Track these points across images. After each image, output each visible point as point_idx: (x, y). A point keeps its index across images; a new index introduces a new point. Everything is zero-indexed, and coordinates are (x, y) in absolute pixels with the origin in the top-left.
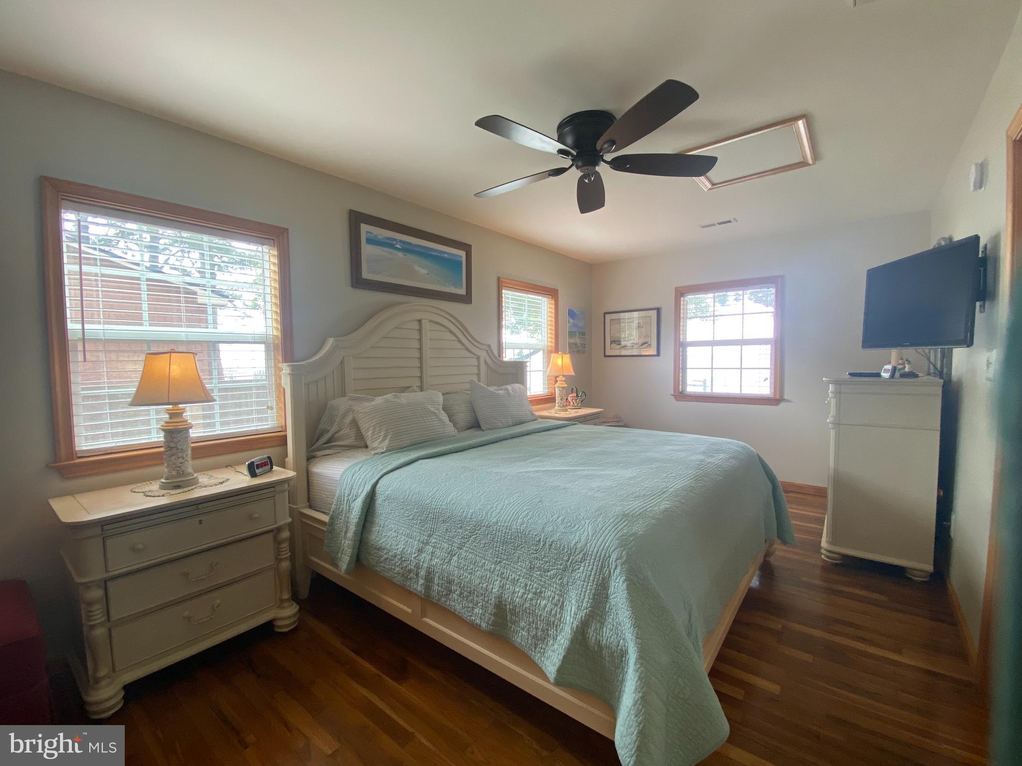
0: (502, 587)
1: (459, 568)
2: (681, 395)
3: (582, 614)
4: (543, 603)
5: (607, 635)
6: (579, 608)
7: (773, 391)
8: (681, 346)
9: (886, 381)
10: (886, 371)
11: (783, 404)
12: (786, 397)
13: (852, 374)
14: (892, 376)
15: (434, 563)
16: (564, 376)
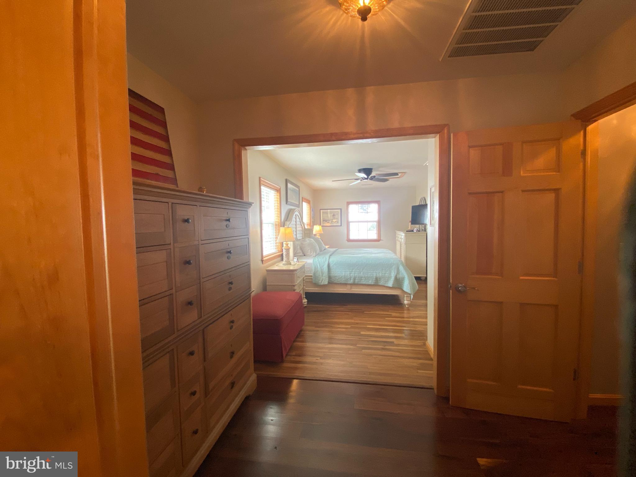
0: (376, 275)
1: (363, 274)
2: (349, 240)
3: (395, 274)
4: (386, 275)
5: (400, 276)
6: (395, 273)
7: (378, 237)
8: (348, 223)
9: (415, 233)
10: (415, 230)
11: (380, 241)
12: (381, 239)
13: (407, 231)
14: (417, 231)
15: (356, 275)
16: (319, 234)
